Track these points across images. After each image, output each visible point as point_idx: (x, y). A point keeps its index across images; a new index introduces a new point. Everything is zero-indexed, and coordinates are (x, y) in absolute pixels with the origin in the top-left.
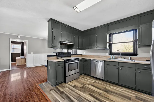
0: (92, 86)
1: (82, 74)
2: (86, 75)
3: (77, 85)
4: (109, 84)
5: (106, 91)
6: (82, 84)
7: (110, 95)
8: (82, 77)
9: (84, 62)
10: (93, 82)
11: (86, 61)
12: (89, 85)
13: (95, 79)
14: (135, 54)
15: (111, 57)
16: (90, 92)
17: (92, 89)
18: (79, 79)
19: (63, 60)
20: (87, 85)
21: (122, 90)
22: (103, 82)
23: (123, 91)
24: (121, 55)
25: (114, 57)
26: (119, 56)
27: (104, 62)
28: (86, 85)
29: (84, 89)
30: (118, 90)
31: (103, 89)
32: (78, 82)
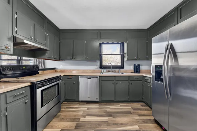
0: (89, 117)
1: (63, 102)
2: (69, 102)
3: (66, 127)
4: (105, 104)
5: (110, 115)
6: (73, 120)
7: (116, 117)
8: (64, 108)
9: (66, 81)
10: (88, 109)
11: (71, 78)
12: (84, 117)
13: (87, 104)
14: (122, 67)
15: (103, 71)
16: (95, 127)
17: (93, 122)
18: (62, 114)
19: (29, 84)
20: (82, 119)
21: (120, 106)
22: (97, 104)
23: (121, 108)
24: (112, 68)
25: (105, 71)
26: (110, 69)
27: (98, 77)
28: (80, 119)
29: (82, 127)
30: (117, 109)
31: (104, 113)
32: (63, 119)
